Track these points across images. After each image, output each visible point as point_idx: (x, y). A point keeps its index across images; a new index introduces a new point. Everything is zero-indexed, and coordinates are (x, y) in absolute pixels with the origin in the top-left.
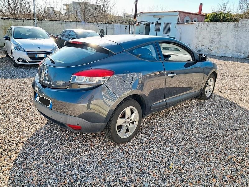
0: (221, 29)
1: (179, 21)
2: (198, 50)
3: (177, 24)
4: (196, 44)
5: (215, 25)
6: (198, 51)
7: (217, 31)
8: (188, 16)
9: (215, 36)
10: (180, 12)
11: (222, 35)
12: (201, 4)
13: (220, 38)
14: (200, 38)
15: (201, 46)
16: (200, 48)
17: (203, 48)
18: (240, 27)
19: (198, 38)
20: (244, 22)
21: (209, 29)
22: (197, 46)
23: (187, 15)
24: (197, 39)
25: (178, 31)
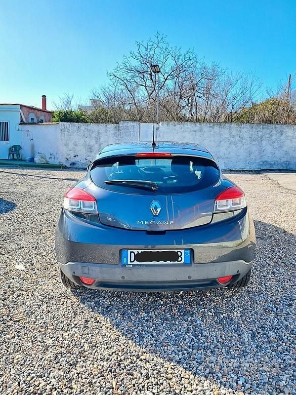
0: (99, 133)
1: (22, 120)
2: (70, 162)
3: (21, 124)
4: (66, 155)
5: (89, 127)
6: (71, 165)
7: (93, 135)
8: (32, 112)
9: (93, 142)
10: (21, 106)
11: (101, 140)
12: (44, 97)
13: (100, 144)
14: (71, 146)
15: (75, 156)
16: (74, 160)
17: (77, 159)
18: (122, 131)
19: (67, 145)
20: (125, 124)
21: (82, 133)
22: (68, 157)
23: (30, 111)
24: (65, 147)
25: (26, 135)
